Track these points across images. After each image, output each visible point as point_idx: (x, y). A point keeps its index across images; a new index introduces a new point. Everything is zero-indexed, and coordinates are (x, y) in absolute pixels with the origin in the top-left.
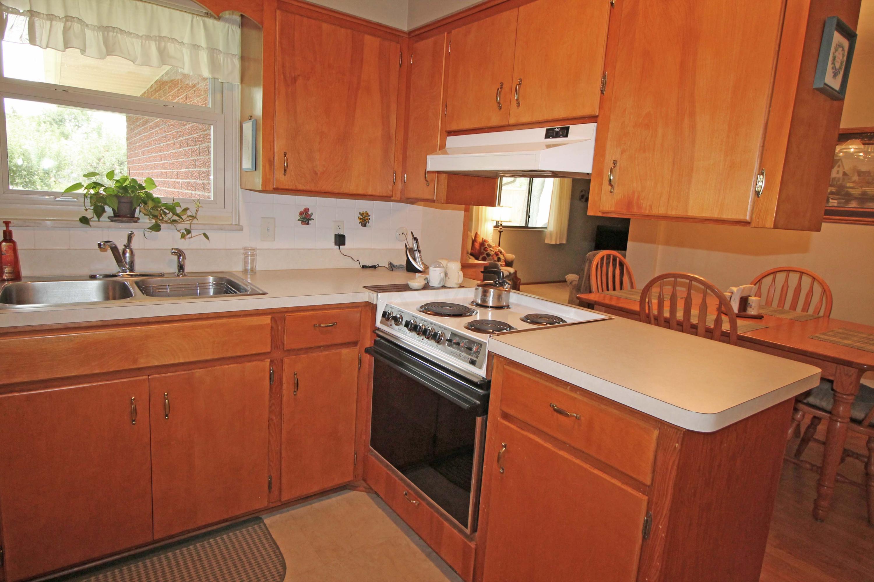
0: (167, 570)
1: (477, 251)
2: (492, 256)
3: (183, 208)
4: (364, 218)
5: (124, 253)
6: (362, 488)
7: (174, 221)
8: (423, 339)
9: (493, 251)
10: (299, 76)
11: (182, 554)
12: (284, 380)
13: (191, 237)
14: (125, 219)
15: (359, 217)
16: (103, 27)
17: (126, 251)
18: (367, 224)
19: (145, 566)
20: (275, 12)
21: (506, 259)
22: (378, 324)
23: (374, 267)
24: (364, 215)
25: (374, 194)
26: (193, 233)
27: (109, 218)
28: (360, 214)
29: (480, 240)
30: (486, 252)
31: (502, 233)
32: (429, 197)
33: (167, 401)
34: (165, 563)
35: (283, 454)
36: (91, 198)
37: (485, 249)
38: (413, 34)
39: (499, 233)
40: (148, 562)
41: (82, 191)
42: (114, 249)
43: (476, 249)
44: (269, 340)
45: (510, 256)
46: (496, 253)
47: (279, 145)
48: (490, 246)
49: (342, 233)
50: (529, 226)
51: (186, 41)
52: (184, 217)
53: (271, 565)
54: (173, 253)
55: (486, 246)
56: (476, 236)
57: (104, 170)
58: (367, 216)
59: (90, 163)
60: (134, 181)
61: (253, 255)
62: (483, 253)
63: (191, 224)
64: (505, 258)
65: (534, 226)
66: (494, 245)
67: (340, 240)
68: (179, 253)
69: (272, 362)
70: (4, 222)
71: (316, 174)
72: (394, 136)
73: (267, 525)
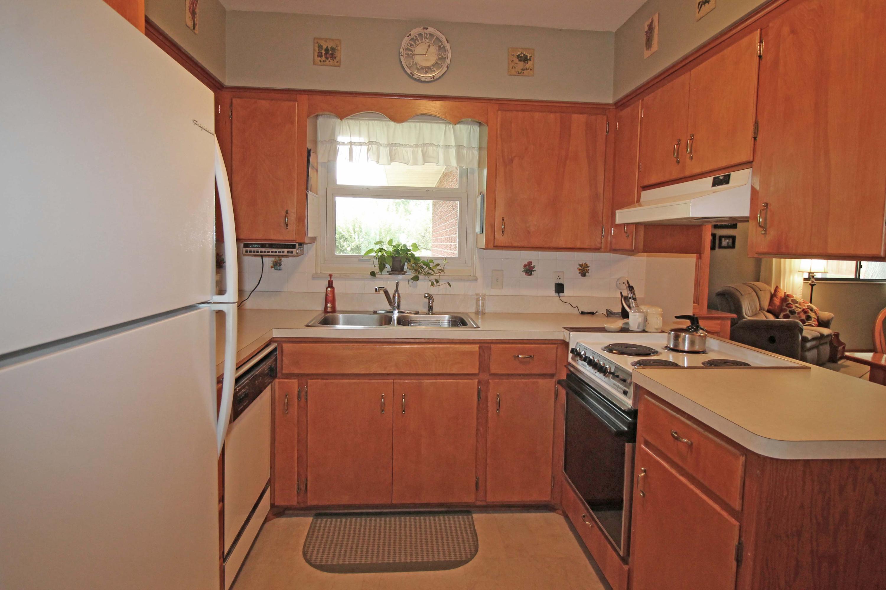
0: (398, 527)
1: (776, 308)
2: (799, 313)
3: (435, 264)
4: (584, 268)
5: (394, 296)
6: (558, 511)
7: (429, 274)
8: (596, 373)
9: (800, 308)
10: (515, 157)
11: (410, 520)
12: (490, 399)
13: (439, 285)
14: (397, 272)
15: (578, 268)
16: (390, 144)
17: (395, 295)
18: (587, 274)
19: (385, 521)
20: (497, 112)
21: (820, 318)
22: (570, 360)
23: (592, 313)
24: (584, 266)
25: (582, 247)
26: (440, 283)
27: (388, 272)
28: (580, 265)
29: (781, 294)
30: (788, 309)
31: (814, 287)
32: (627, 247)
33: (404, 400)
34: (398, 523)
35: (488, 461)
36: (379, 258)
37: (789, 305)
38: (619, 104)
39: (810, 287)
40: (388, 519)
41: (373, 254)
42: (386, 293)
43: (775, 305)
44: (477, 364)
45: (825, 315)
46: (803, 310)
47: (499, 212)
48: (795, 302)
49: (562, 282)
50: (861, 277)
51: (441, 143)
52: (436, 270)
53: (467, 545)
54: (425, 297)
55: (790, 302)
56: (776, 291)
57: (429, 238)
58: (586, 267)
59: (419, 234)
60: (405, 246)
61: (483, 299)
62: (786, 310)
63: (439, 276)
64: (818, 317)
65: (870, 278)
66: (802, 301)
67: (560, 288)
68: (430, 297)
69: (479, 382)
70: (329, 275)
71: (529, 232)
72: (602, 194)
73: (474, 519)
